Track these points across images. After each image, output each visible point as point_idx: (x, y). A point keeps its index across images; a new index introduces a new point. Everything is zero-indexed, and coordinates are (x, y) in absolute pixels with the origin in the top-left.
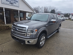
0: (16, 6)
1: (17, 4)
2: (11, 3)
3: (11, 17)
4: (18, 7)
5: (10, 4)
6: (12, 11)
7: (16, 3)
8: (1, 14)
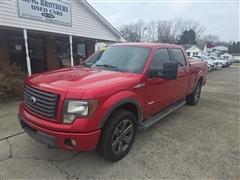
1: (65, 17)
2: (48, 15)
5: (44, 18)
7: (64, 13)
8: (19, 48)
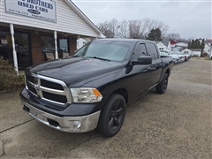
0: (48, 20)
1: (50, 14)
3: (33, 52)
4: (54, 21)
5: (30, 14)
6: (36, 33)
7: (49, 9)
8: (4, 42)
